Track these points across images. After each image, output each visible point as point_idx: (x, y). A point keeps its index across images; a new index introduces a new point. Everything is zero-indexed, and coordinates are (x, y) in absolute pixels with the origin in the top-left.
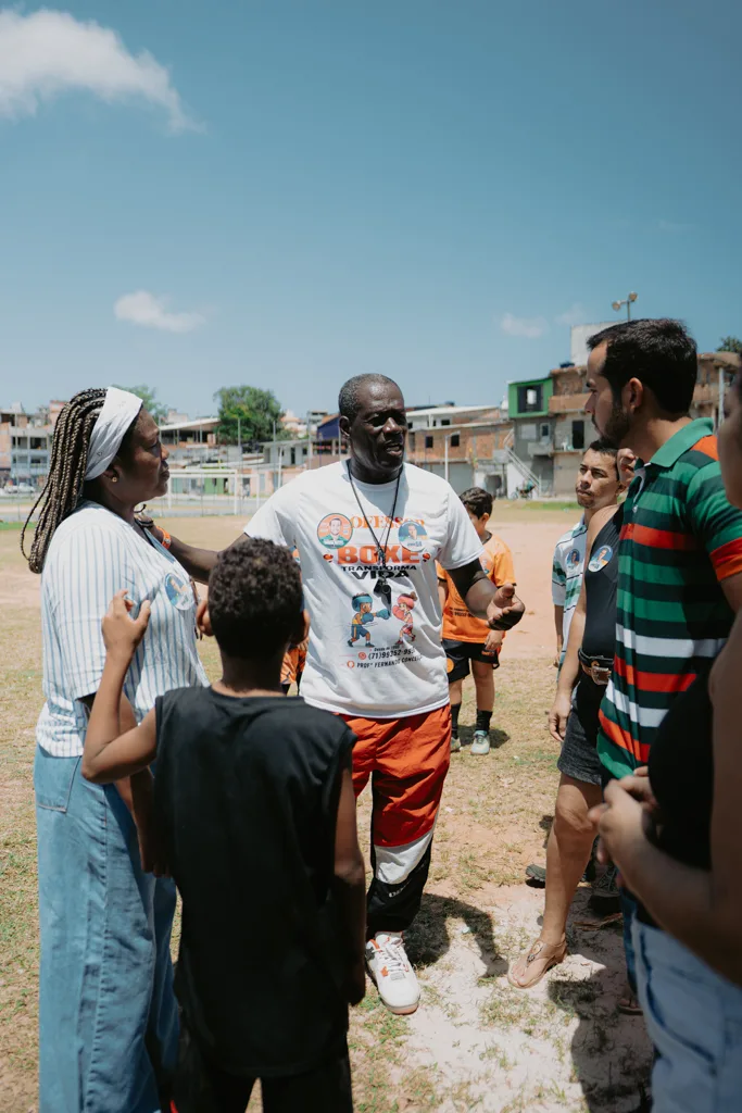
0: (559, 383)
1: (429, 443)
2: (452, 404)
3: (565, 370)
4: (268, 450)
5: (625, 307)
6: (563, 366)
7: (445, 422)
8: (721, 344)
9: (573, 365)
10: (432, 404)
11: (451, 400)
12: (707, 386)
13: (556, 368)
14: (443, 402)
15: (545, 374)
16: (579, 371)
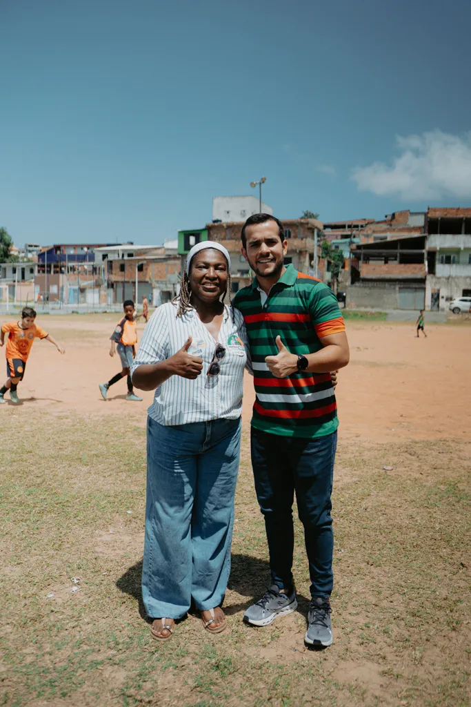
0: (212, 233)
1: (122, 268)
2: (132, 244)
3: (216, 224)
4: (5, 269)
5: (258, 186)
6: (215, 222)
7: (131, 255)
8: (303, 215)
9: (221, 221)
10: (119, 242)
11: (132, 241)
12: (304, 239)
13: (210, 223)
14: (126, 241)
15: (203, 227)
16: (225, 225)
